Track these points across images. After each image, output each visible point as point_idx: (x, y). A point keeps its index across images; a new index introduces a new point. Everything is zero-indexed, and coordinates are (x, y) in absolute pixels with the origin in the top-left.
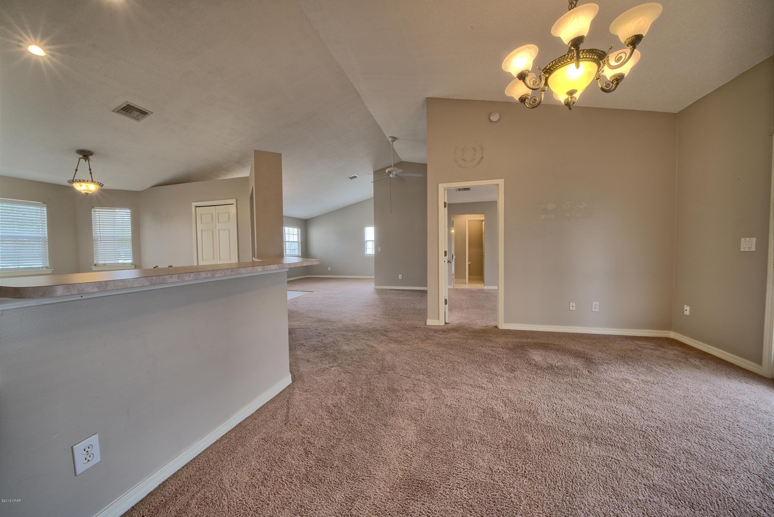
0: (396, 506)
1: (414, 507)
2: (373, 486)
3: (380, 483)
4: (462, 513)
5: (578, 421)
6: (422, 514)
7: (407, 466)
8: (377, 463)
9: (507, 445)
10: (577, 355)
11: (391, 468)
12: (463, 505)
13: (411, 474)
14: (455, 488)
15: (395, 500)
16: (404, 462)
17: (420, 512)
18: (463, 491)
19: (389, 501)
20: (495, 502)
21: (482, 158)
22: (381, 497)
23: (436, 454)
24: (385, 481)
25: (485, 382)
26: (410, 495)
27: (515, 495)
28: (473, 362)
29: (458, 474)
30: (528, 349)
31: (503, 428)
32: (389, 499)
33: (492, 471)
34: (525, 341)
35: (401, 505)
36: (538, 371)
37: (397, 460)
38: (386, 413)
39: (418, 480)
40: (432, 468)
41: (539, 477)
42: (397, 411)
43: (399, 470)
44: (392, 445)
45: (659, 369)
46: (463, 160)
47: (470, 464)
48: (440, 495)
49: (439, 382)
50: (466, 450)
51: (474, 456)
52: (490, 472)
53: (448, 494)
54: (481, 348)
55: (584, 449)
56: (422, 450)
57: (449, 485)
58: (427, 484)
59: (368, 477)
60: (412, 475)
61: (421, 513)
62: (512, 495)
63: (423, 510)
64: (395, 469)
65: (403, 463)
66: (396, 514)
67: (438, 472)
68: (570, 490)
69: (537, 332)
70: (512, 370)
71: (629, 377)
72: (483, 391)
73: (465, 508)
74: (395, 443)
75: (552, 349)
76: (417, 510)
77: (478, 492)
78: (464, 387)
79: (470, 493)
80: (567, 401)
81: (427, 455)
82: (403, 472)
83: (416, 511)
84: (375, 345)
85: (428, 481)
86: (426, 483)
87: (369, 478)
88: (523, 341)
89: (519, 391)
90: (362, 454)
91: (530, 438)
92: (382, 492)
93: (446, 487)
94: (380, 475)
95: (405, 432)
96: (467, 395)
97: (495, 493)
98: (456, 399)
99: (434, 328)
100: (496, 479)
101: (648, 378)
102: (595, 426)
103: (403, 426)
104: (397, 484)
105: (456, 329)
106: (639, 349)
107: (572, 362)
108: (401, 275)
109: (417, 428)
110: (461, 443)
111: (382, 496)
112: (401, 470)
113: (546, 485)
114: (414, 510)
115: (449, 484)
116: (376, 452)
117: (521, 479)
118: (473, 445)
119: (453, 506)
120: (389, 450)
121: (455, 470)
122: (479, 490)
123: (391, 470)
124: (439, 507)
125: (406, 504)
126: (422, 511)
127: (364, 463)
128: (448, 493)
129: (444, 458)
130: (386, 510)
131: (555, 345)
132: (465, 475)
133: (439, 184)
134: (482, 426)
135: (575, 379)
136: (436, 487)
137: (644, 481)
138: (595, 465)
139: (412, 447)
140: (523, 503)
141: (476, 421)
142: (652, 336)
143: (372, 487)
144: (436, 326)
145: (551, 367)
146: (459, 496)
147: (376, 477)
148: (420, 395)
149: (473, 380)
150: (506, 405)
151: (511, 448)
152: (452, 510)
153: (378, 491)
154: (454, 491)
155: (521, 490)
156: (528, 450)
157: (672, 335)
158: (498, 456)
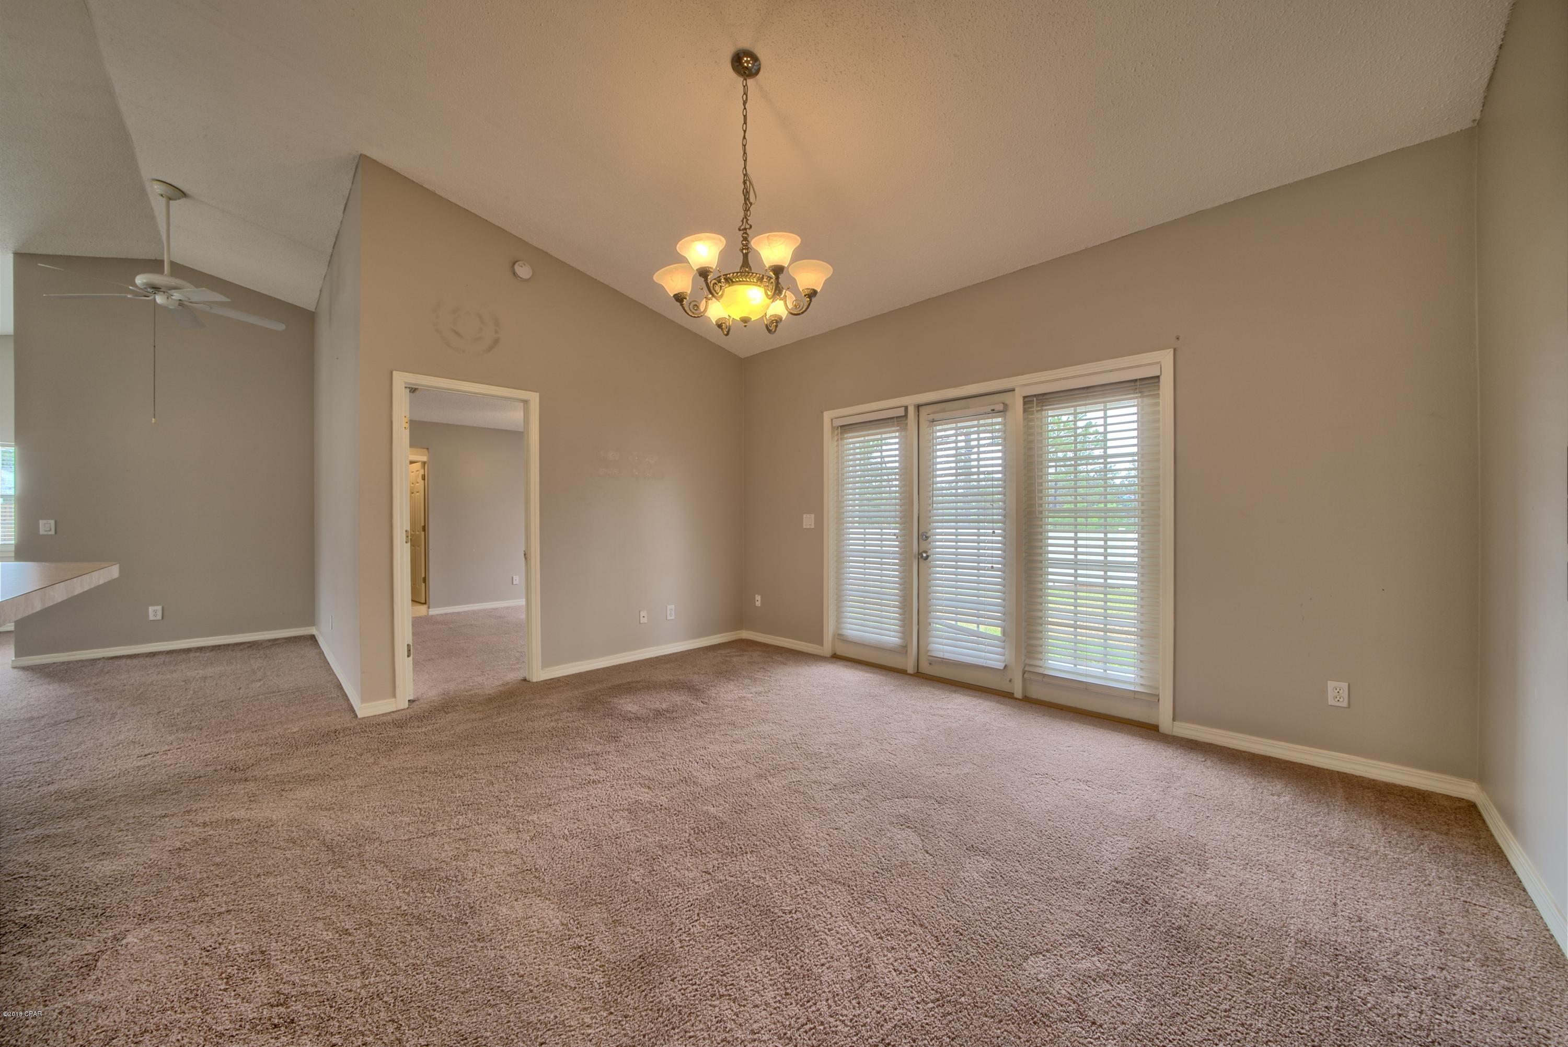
0: (641, 1019)
1: (665, 994)
2: (573, 1033)
3: (578, 1020)
4: (725, 943)
5: (740, 763)
6: (684, 990)
7: (597, 960)
8: (538, 1002)
9: (697, 831)
10: (674, 686)
11: (573, 986)
12: (717, 935)
13: (615, 963)
14: (690, 926)
15: (631, 1014)
16: (585, 960)
17: (680, 990)
18: (702, 920)
19: (624, 1023)
20: (744, 901)
21: (496, 341)
22: (604, 1032)
23: (622, 909)
24: (585, 1009)
25: (591, 772)
26: (644, 987)
27: (754, 878)
28: (538, 751)
29: (677, 909)
30: (609, 700)
31: (675, 818)
32: (620, 1022)
33: (709, 874)
34: (594, 689)
35: (646, 1010)
36: (649, 725)
37: (570, 967)
38: (459, 920)
39: (634, 960)
40: (637, 930)
41: (758, 843)
42: (478, 902)
43: (588, 976)
44: (534, 955)
45: (759, 675)
46: (457, 333)
47: (679, 885)
48: (681, 949)
49: (511, 810)
50: (656, 874)
51: (673, 873)
52: (709, 876)
53: (689, 940)
54: (530, 723)
55: (767, 788)
56: (595, 921)
57: (681, 929)
58: (652, 952)
59: (548, 1032)
60: (618, 963)
61: (682, 991)
62: (752, 880)
63: (681, 985)
64: (582, 980)
65: (585, 962)
66: (652, 1025)
67: (649, 928)
68: (791, 835)
69: (598, 670)
70: (615, 738)
71: (742, 693)
72: (600, 785)
73: (723, 934)
74: (534, 949)
75: (639, 690)
76: (674, 992)
77: (719, 908)
78: (565, 795)
79: (712, 915)
80: (711, 746)
81: (611, 921)
82: (599, 972)
83: (674, 995)
84: (241, 814)
85: (650, 949)
86: (649, 953)
87: (550, 1033)
88: (590, 689)
89: (648, 761)
90: (489, 1017)
91: (713, 810)
92: (597, 1026)
93: (679, 934)
94: (565, 1010)
95: (536, 920)
96: (582, 804)
97: (735, 893)
98: (571, 819)
99: (389, 718)
100: (722, 878)
101: (760, 689)
102: (757, 760)
103: (520, 915)
104: (609, 994)
105: (446, 705)
106: (728, 659)
107: (678, 698)
108: (159, 608)
109: (550, 899)
110: (641, 871)
111: (604, 1030)
112: (592, 973)
113: (769, 846)
114: (670, 995)
115: (678, 928)
116: (515, 990)
117: (745, 859)
118: (659, 862)
119: (709, 945)
120: (537, 967)
121: (668, 906)
122: (718, 904)
123: (575, 988)
124: (694, 963)
125: (652, 1002)
126: (680, 987)
127: (512, 1024)
128: (687, 939)
129: (640, 905)
130: (634, 1037)
131: (638, 682)
132: (685, 902)
133: (394, 373)
134: (646, 832)
135: (698, 718)
136: (666, 946)
137: (828, 787)
138: (787, 797)
139: (575, 929)
140: (767, 879)
141: (632, 831)
142: (727, 641)
143: (573, 1036)
144: (390, 713)
145: (659, 714)
146: (703, 930)
147: (562, 1019)
148: (496, 849)
149: (568, 778)
150: (649, 788)
151: (704, 833)
152: (713, 951)
153: (589, 1031)
154: (692, 930)
155: (754, 869)
156: (722, 823)
157: (745, 634)
158: (699, 853)
